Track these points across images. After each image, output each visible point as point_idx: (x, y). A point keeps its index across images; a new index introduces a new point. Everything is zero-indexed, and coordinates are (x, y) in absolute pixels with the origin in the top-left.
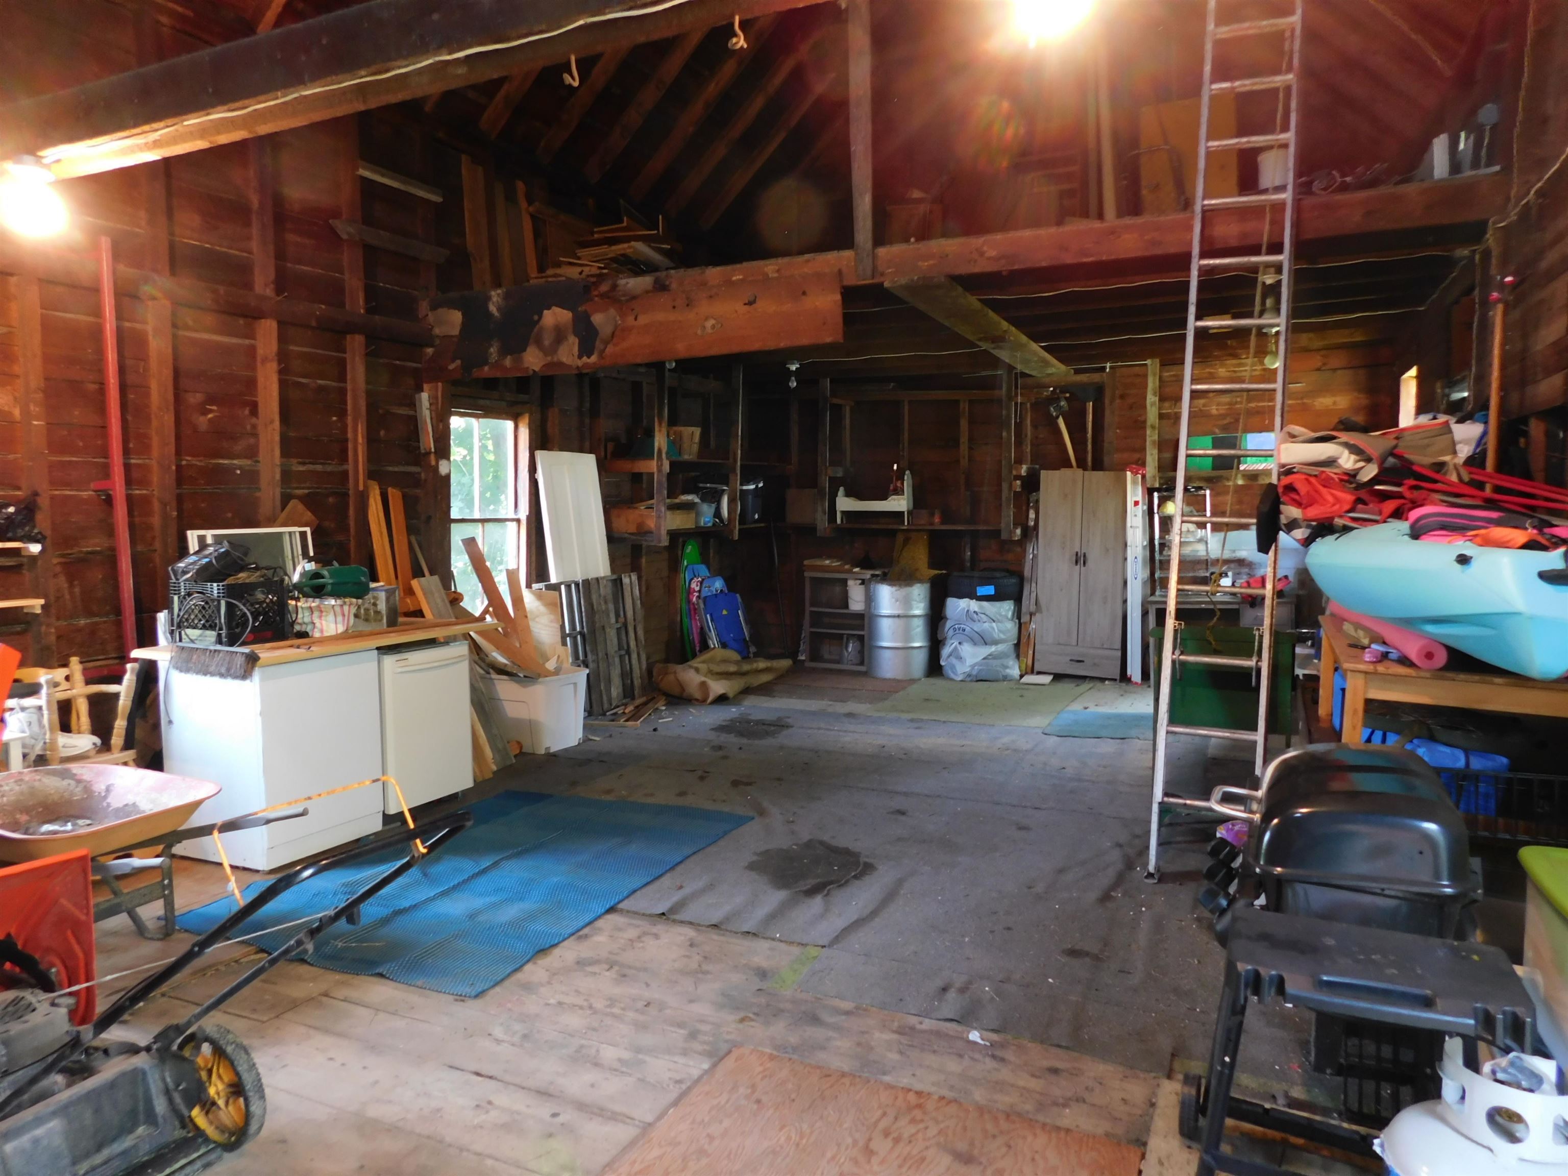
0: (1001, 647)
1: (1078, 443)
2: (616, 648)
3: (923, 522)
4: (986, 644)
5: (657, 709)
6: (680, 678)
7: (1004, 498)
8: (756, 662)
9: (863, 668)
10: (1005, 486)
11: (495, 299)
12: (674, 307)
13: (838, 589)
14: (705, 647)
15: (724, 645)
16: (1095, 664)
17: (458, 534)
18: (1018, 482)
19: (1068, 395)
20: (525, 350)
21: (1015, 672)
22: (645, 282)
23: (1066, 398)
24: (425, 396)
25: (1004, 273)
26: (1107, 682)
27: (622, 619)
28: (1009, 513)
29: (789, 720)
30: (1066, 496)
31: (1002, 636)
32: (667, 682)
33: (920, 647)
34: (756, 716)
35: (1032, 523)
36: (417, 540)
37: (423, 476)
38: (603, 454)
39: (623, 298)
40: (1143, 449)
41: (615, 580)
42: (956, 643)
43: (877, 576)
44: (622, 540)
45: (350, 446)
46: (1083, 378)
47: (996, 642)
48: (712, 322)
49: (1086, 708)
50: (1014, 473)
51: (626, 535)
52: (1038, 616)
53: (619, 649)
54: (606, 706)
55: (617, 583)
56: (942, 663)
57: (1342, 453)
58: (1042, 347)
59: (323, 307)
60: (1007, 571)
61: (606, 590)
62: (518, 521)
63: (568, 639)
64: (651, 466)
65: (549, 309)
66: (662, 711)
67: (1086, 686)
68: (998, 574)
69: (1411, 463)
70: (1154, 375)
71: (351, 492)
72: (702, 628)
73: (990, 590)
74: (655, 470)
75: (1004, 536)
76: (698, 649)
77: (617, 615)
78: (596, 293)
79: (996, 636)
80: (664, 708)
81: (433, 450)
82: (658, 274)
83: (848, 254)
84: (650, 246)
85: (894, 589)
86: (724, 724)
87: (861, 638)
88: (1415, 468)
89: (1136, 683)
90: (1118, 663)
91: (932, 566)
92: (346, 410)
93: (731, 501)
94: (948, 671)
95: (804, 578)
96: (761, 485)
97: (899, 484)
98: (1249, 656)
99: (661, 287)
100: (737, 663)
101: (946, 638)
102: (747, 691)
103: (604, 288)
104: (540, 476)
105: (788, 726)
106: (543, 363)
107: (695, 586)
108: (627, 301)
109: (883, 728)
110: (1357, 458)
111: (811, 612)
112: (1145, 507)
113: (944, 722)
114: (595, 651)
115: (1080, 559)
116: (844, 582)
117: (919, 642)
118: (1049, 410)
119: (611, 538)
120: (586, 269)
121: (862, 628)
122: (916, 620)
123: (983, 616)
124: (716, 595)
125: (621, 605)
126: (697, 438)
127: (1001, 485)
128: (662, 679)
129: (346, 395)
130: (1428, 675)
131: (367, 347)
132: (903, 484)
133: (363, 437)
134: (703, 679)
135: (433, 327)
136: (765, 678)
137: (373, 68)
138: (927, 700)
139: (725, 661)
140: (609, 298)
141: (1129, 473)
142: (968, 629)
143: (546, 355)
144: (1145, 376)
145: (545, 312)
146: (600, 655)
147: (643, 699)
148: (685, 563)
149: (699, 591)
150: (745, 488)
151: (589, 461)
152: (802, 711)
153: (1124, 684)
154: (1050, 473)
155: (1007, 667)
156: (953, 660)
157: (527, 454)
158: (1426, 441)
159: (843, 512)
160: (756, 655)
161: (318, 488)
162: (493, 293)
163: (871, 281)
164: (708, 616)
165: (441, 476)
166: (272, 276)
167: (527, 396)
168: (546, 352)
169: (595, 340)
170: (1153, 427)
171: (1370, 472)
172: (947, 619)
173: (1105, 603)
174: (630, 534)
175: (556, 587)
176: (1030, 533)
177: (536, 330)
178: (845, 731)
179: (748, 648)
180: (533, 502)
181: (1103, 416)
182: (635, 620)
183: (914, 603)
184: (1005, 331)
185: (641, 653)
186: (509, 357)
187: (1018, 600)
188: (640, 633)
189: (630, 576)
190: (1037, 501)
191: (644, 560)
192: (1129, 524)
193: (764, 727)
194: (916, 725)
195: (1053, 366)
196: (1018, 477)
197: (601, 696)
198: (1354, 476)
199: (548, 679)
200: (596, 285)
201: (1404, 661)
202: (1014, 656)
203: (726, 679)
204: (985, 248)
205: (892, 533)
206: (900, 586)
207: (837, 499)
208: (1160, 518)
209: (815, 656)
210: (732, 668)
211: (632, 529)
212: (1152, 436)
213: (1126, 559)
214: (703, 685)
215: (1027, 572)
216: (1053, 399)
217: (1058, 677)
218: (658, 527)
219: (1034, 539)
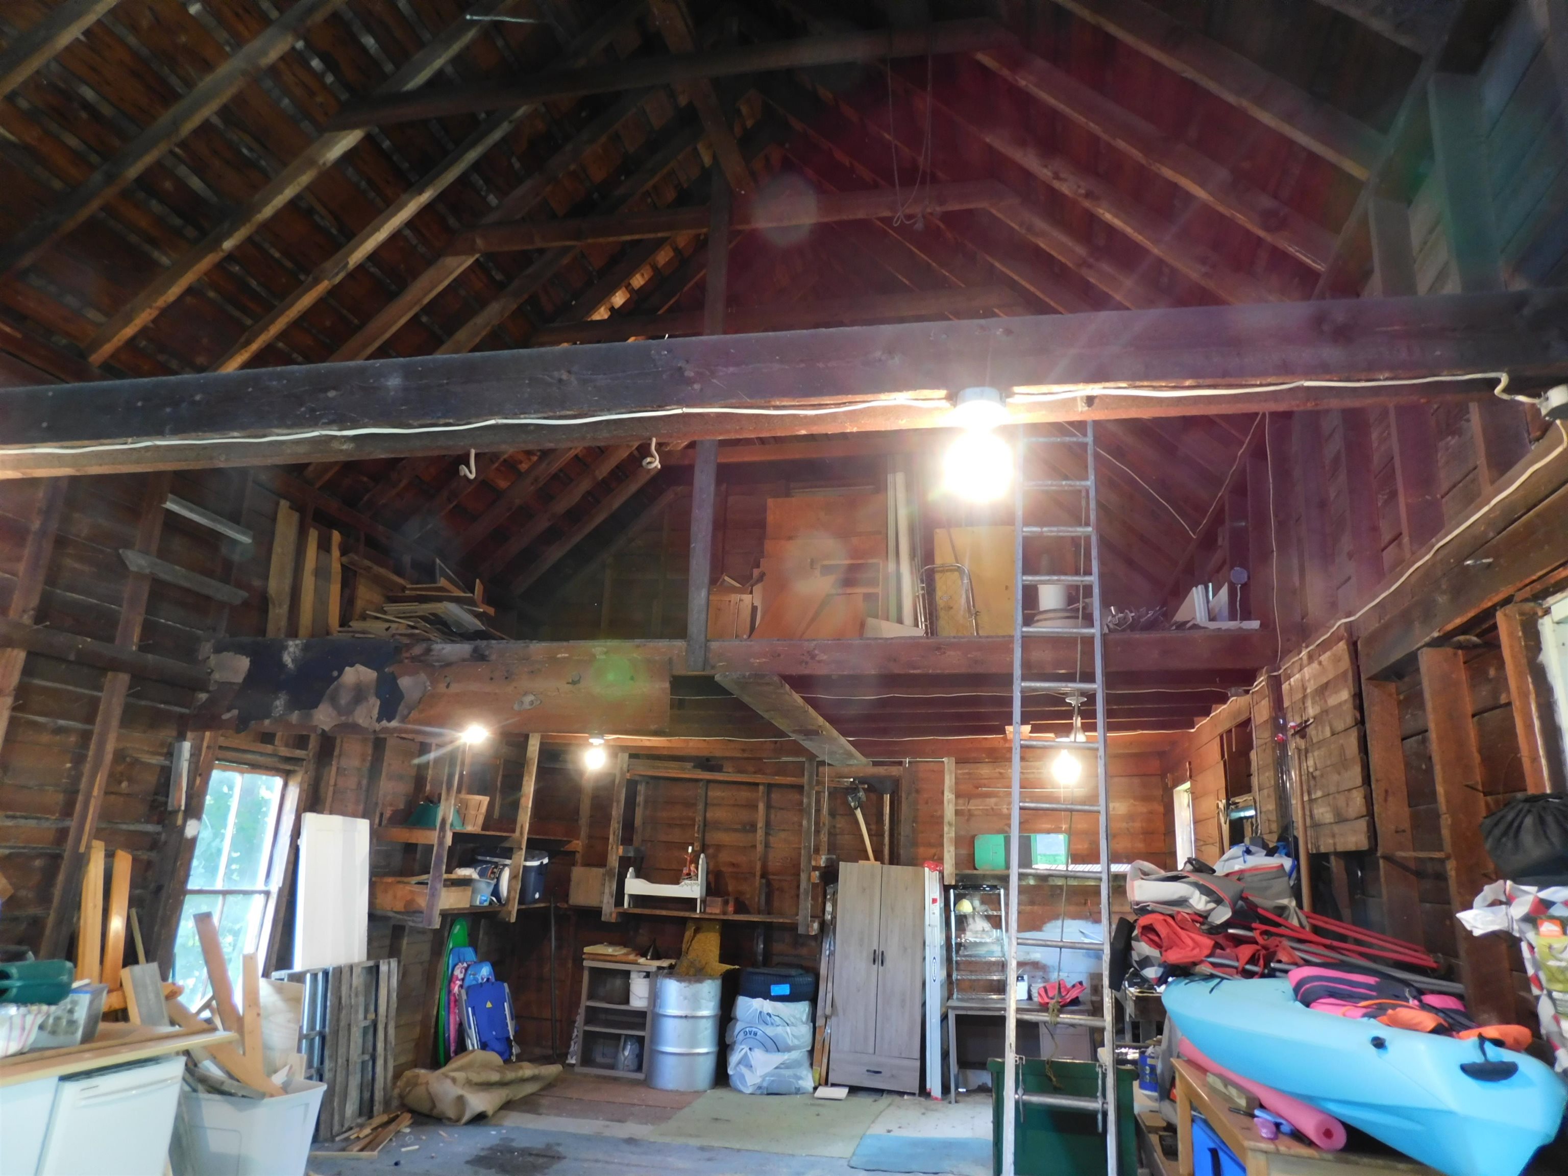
0: (795, 1055)
1: (876, 835)
2: (360, 1051)
3: (718, 911)
4: (779, 1051)
5: (399, 1132)
6: (431, 1090)
7: (802, 890)
8: (521, 1068)
9: (640, 1076)
10: (803, 876)
11: (291, 649)
12: (492, 679)
13: (618, 982)
14: (462, 1047)
15: (484, 1046)
16: (893, 1076)
17: (191, 908)
18: (817, 873)
19: (866, 786)
20: (316, 707)
21: (808, 1083)
22: (463, 649)
23: (864, 789)
24: (187, 746)
25: (834, 677)
26: (906, 1097)
27: (371, 1016)
28: (807, 905)
29: (560, 1149)
30: (864, 890)
31: (796, 1042)
32: (417, 1097)
33: (707, 1053)
34: (521, 1142)
35: (828, 917)
36: (137, 913)
37: (163, 837)
38: (377, 821)
39: (437, 664)
40: (942, 845)
41: (370, 968)
42: (746, 1049)
43: (663, 968)
44: (385, 919)
45: (80, 798)
46: (881, 771)
47: (789, 1049)
48: (531, 698)
49: (889, 1131)
50: (813, 863)
51: (391, 914)
52: (834, 1019)
53: (363, 1053)
54: (336, 1128)
55: (373, 972)
56: (730, 1072)
57: (1193, 894)
58: (849, 741)
59: (89, 640)
60: (801, 967)
61: (358, 980)
62: (267, 894)
63: (304, 1041)
64: (432, 837)
65: (352, 665)
66: (406, 1134)
67: (885, 1100)
68: (793, 972)
69: (1256, 906)
70: (951, 773)
71: (66, 855)
72: (461, 1024)
73: (785, 989)
74: (436, 842)
75: (801, 930)
76: (452, 1049)
77: (366, 1011)
78: (407, 655)
79: (790, 1043)
80: (408, 1130)
81: (183, 808)
82: (478, 642)
83: (680, 644)
84: (462, 608)
85: (683, 984)
86: (482, 1154)
87: (640, 1040)
88: (1260, 910)
89: (936, 1099)
90: (917, 1074)
91: (723, 959)
92: (86, 756)
93: (513, 877)
94: (735, 1081)
95: (582, 968)
96: (546, 861)
97: (693, 867)
98: (1092, 1096)
99: (479, 656)
100: (498, 1069)
101: (735, 1042)
102: (508, 1106)
103: (417, 650)
104: (303, 843)
105: (559, 1158)
106: (333, 724)
107: (458, 973)
108: (441, 666)
109: (670, 1159)
110: (1208, 899)
111: (588, 1008)
112: (942, 905)
113: (739, 1150)
114: (334, 1057)
115: (878, 958)
116: (627, 974)
117: (706, 1047)
118: (847, 800)
119: (372, 917)
120: (394, 626)
121: (642, 1026)
122: (704, 1021)
123: (777, 1019)
124: (481, 984)
125: (373, 997)
126: (484, 809)
127: (799, 875)
128: (410, 1091)
129: (90, 739)
130: (1329, 1156)
131: (130, 688)
132: (697, 868)
133: (99, 789)
134: (460, 1092)
135: (212, 671)
136: (530, 1088)
137: (248, 432)
138: (717, 1119)
139: (486, 1066)
140: (420, 661)
141: (927, 870)
142: (760, 1033)
143: (340, 714)
144: (942, 772)
145: (347, 669)
146: (340, 1061)
147: (385, 1118)
148: (451, 946)
149: (463, 980)
150: (528, 864)
151: (363, 826)
152: (575, 1136)
153: (922, 1099)
154: (849, 865)
155: (800, 1078)
156: (743, 1069)
157: (293, 817)
158: (1265, 884)
159: (631, 896)
160: (520, 1058)
161: (24, 848)
162: (291, 643)
163: (702, 673)
164: (470, 1009)
165: (187, 840)
166: (35, 601)
167: (304, 752)
168: (340, 711)
169: (399, 704)
170: (950, 824)
171: (1222, 915)
172: (737, 1020)
173: (903, 1007)
174: (396, 912)
175: (298, 978)
176: (827, 928)
177: (332, 687)
178: (628, 1165)
179: (511, 1047)
180: (290, 871)
181: (899, 809)
182: (387, 1017)
183: (703, 1001)
184: (820, 726)
185: (389, 1057)
186: (296, 712)
187: (814, 1002)
188: (391, 1031)
189: (389, 963)
190: (835, 893)
191: (405, 942)
192: (927, 923)
193: (531, 1159)
194: (707, 1155)
195: (855, 758)
196: (815, 868)
197: (332, 1115)
198: (1206, 917)
199: (273, 1099)
200: (408, 647)
201: (1298, 1136)
202: (807, 1064)
203: (483, 1090)
204: (817, 652)
205: (684, 921)
206: (690, 981)
207: (627, 880)
208: (956, 916)
209: (587, 1060)
210: (495, 1077)
211: (399, 906)
212: (949, 833)
213: (924, 959)
214: (460, 1100)
215: (823, 971)
216: (852, 790)
217: (854, 1090)
218: (431, 906)
219: (831, 934)
